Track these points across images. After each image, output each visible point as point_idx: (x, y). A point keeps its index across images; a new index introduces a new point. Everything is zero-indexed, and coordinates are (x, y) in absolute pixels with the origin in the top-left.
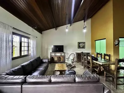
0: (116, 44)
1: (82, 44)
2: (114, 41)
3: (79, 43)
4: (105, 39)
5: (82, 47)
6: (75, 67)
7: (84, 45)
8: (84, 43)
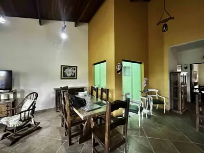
0: (119, 69)
1: (70, 71)
2: (116, 65)
3: (64, 68)
4: (105, 61)
5: (71, 76)
6: (40, 128)
7: (74, 71)
8: (75, 68)
